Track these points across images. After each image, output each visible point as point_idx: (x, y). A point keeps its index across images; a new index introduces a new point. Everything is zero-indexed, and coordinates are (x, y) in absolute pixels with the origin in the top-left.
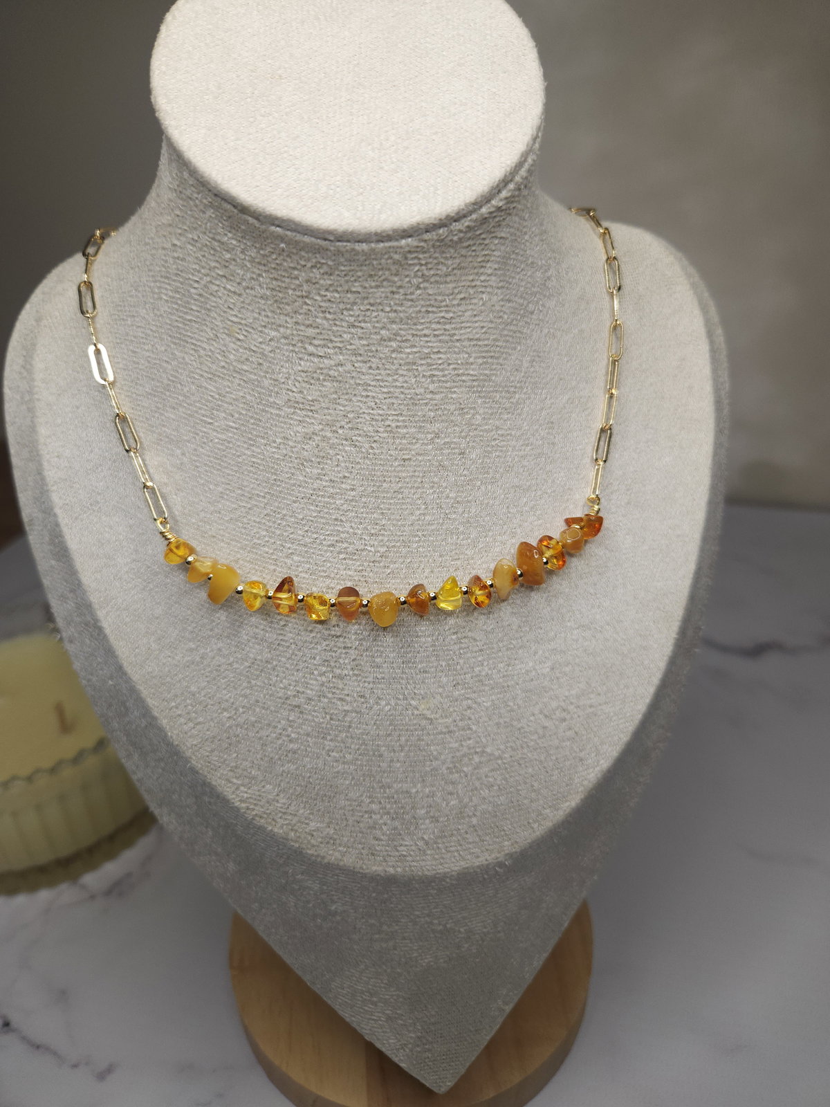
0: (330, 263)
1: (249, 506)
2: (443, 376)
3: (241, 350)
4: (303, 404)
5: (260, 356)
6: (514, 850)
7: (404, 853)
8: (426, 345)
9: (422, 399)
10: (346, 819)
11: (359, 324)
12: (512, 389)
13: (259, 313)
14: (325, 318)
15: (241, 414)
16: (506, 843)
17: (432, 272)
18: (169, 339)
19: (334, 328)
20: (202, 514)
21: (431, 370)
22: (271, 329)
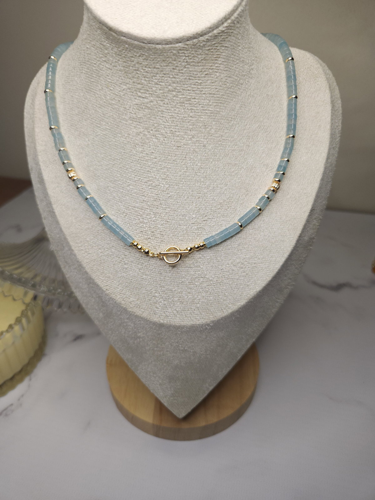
0: (146, 54)
1: (113, 163)
2: (197, 110)
3: (112, 95)
4: (136, 119)
5: (119, 97)
6: (214, 320)
7: (168, 315)
8: (189, 95)
9: (187, 120)
10: (145, 298)
11: (159, 83)
12: (230, 119)
13: (119, 78)
14: (145, 80)
15: (111, 123)
16: (211, 316)
17: (191, 60)
18: (85, 90)
19: (149, 85)
20: (95, 166)
21: (191, 106)
22: (124, 85)
